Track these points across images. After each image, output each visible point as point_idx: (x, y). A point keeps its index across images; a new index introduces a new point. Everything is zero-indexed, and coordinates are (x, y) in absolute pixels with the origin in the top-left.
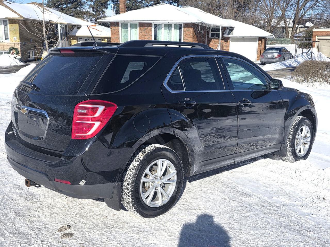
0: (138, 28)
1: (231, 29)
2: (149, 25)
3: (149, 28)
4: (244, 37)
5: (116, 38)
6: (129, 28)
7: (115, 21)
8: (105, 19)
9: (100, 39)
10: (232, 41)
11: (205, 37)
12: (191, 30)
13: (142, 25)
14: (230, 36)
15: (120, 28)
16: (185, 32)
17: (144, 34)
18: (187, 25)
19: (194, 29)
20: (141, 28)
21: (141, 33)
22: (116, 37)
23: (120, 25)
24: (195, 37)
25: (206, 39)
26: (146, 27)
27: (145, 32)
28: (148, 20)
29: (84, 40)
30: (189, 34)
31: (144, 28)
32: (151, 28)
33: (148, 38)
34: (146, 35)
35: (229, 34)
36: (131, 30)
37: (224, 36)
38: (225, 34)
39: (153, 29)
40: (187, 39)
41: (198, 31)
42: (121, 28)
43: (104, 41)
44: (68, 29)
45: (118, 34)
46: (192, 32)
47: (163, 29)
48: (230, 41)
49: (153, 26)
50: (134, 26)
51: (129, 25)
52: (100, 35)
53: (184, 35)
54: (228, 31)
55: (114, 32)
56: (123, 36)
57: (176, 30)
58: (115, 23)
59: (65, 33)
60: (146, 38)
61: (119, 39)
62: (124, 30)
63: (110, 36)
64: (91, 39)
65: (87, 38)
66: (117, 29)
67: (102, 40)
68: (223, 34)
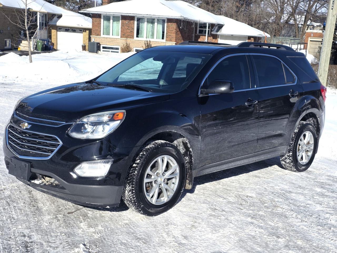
0: (120, 21)
1: (220, 27)
2: (131, 18)
3: (132, 21)
4: (233, 35)
5: (98, 30)
6: (111, 20)
7: (97, 13)
8: (87, 10)
10: (220, 39)
11: (192, 33)
12: (174, 26)
13: (124, 18)
14: (218, 33)
15: (102, 20)
16: (168, 27)
17: (126, 27)
18: (170, 20)
19: (177, 24)
20: (124, 21)
21: (124, 26)
22: (98, 29)
23: (102, 17)
24: (179, 33)
25: (194, 35)
26: (129, 21)
27: (128, 25)
28: (130, 14)
29: (65, 30)
30: (172, 30)
31: (127, 22)
32: (134, 22)
33: (130, 31)
34: (129, 28)
35: (217, 31)
37: (212, 33)
38: (213, 31)
39: (136, 23)
40: (170, 34)
41: (181, 28)
43: (86, 32)
44: (47, 18)
45: (99, 26)
46: (175, 28)
47: (146, 23)
48: (219, 39)
49: (136, 19)
50: (116, 18)
51: (111, 18)
52: (82, 26)
53: (167, 30)
54: (217, 28)
55: (96, 23)
56: (105, 28)
57: (159, 25)
58: (96, 14)
59: (44, 22)
60: (128, 31)
61: (100, 31)
62: (105, 22)
63: (92, 27)
64: (72, 30)
65: (67, 28)
66: (98, 21)
67: (84, 32)
68: (211, 31)
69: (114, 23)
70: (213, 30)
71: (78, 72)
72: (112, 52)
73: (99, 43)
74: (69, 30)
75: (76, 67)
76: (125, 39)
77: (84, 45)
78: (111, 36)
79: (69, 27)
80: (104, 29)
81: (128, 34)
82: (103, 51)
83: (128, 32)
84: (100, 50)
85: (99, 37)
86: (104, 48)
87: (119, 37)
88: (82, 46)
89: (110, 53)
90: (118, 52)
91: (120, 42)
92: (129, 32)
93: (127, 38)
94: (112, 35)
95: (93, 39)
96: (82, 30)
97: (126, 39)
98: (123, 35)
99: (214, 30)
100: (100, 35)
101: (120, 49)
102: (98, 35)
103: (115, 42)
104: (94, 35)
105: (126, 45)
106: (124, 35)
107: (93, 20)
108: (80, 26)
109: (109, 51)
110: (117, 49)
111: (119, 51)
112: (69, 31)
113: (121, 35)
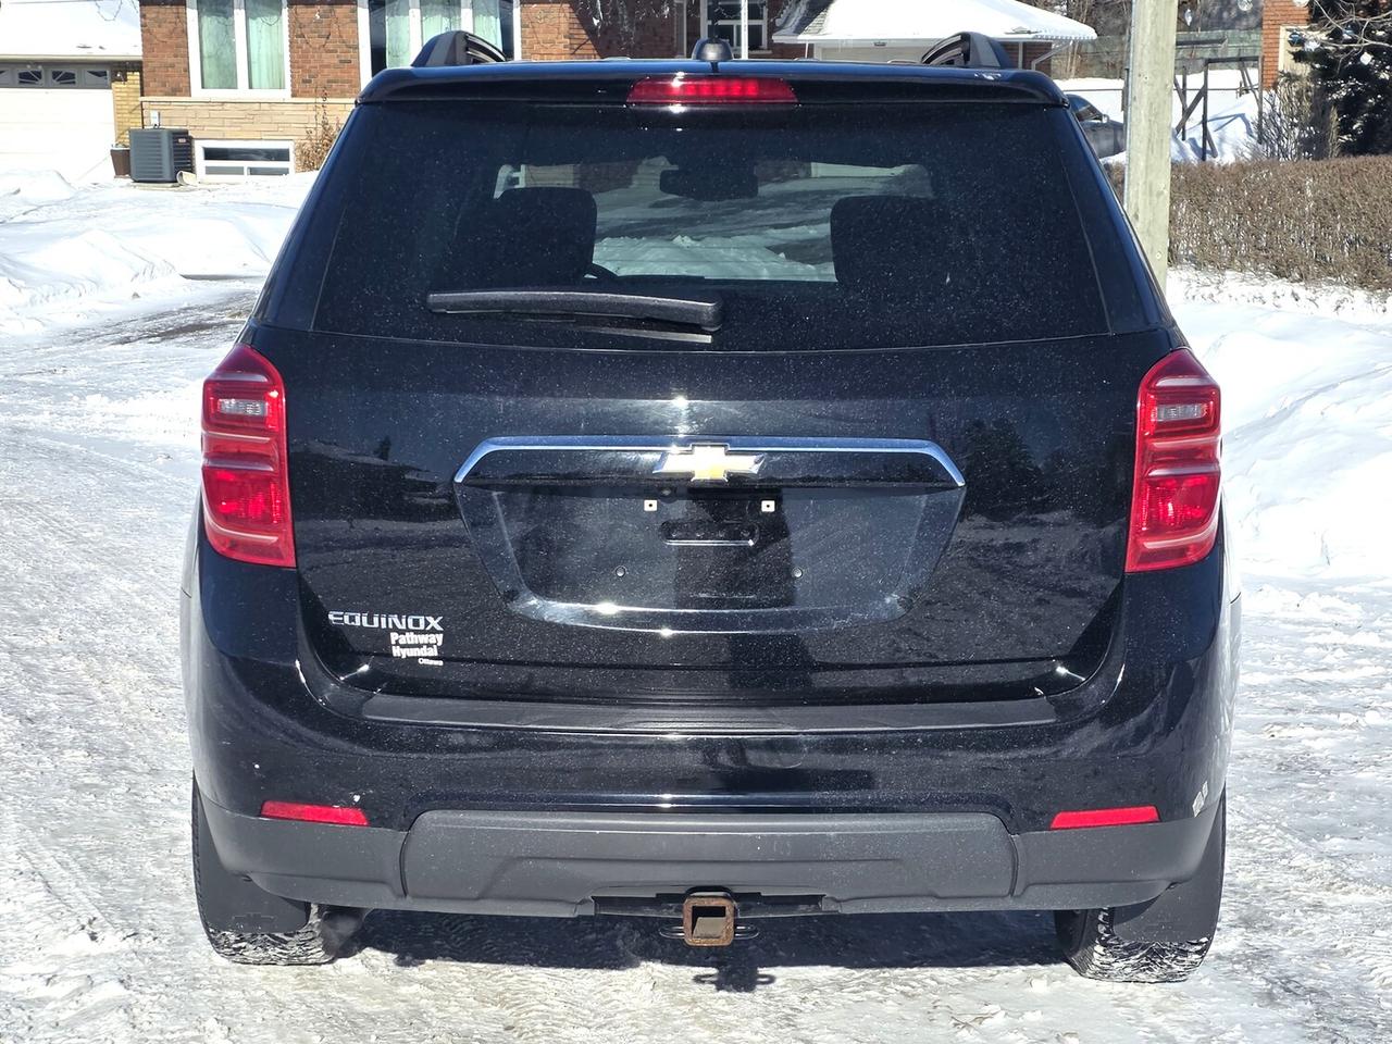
0: (285, 11)
1: (817, 4)
3: (342, 10)
4: (884, 45)
5: (173, 66)
6: (236, 11)
9: (105, 74)
12: (559, 16)
14: (804, 38)
15: (192, 14)
16: (528, 27)
17: (317, 42)
19: (574, 7)
20: (301, 9)
21: (302, 36)
22: (171, 60)
24: (589, 49)
26: (326, 7)
27: (324, 32)
29: (17, 79)
30: (549, 37)
31: (315, 13)
32: (355, 11)
33: (336, 61)
34: (330, 46)
35: (799, 30)
36: (250, 20)
37: (776, 38)
38: (781, 28)
39: (363, 15)
41: (596, 22)
42: (196, 12)
43: (126, 80)
45: (178, 46)
46: (564, 27)
47: (415, 13)
52: (102, 52)
53: (523, 42)
54: (799, 10)
55: (160, 32)
56: (210, 56)
57: (483, 19)
60: (326, 62)
61: (187, 70)
62: (210, 22)
63: (141, 53)
64: (55, 75)
65: (29, 68)
66: (172, 17)
67: (115, 79)
68: (773, 29)
69: (252, 23)
70: (779, 22)
71: (20, 283)
72: (253, 171)
73: (184, 134)
74: (39, 75)
75: (14, 263)
76: (313, 100)
77: (120, 148)
78: (242, 92)
79: (36, 63)
80: (206, 61)
81: (331, 77)
82: (210, 171)
83: (328, 66)
84: (191, 170)
85: (184, 99)
86: (210, 154)
87: (285, 94)
88: (112, 151)
89: (246, 177)
90: (285, 172)
91: (292, 119)
92: (335, 67)
93: (325, 96)
94: (251, 87)
95: (154, 114)
96: (107, 72)
97: (320, 100)
98: (305, 81)
99: (785, 23)
100: (188, 92)
101: (292, 156)
102: (175, 92)
103: (267, 119)
104: (154, 93)
105: (320, 134)
106: (310, 82)
107: (143, 16)
108: (95, 53)
109: (239, 171)
110: (282, 155)
111: (290, 165)
112: (40, 82)
113: (293, 86)
